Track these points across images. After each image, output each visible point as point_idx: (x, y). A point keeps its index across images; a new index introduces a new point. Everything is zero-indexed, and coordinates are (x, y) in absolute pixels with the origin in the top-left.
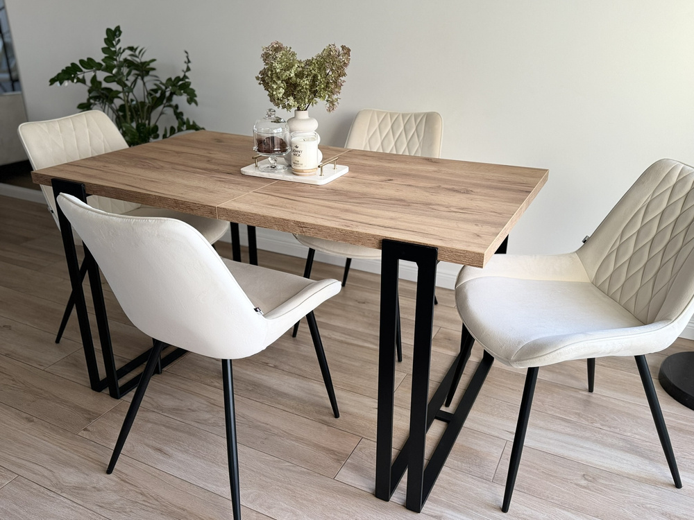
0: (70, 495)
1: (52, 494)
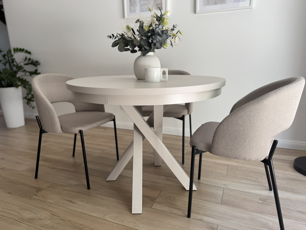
0: (28, 222)
1: (19, 223)
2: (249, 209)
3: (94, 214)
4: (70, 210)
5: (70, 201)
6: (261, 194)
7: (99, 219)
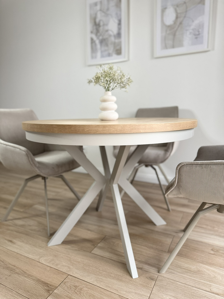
2: (198, 259)
3: (30, 255)
4: (7, 250)
5: (11, 241)
6: (215, 244)
7: (34, 261)
